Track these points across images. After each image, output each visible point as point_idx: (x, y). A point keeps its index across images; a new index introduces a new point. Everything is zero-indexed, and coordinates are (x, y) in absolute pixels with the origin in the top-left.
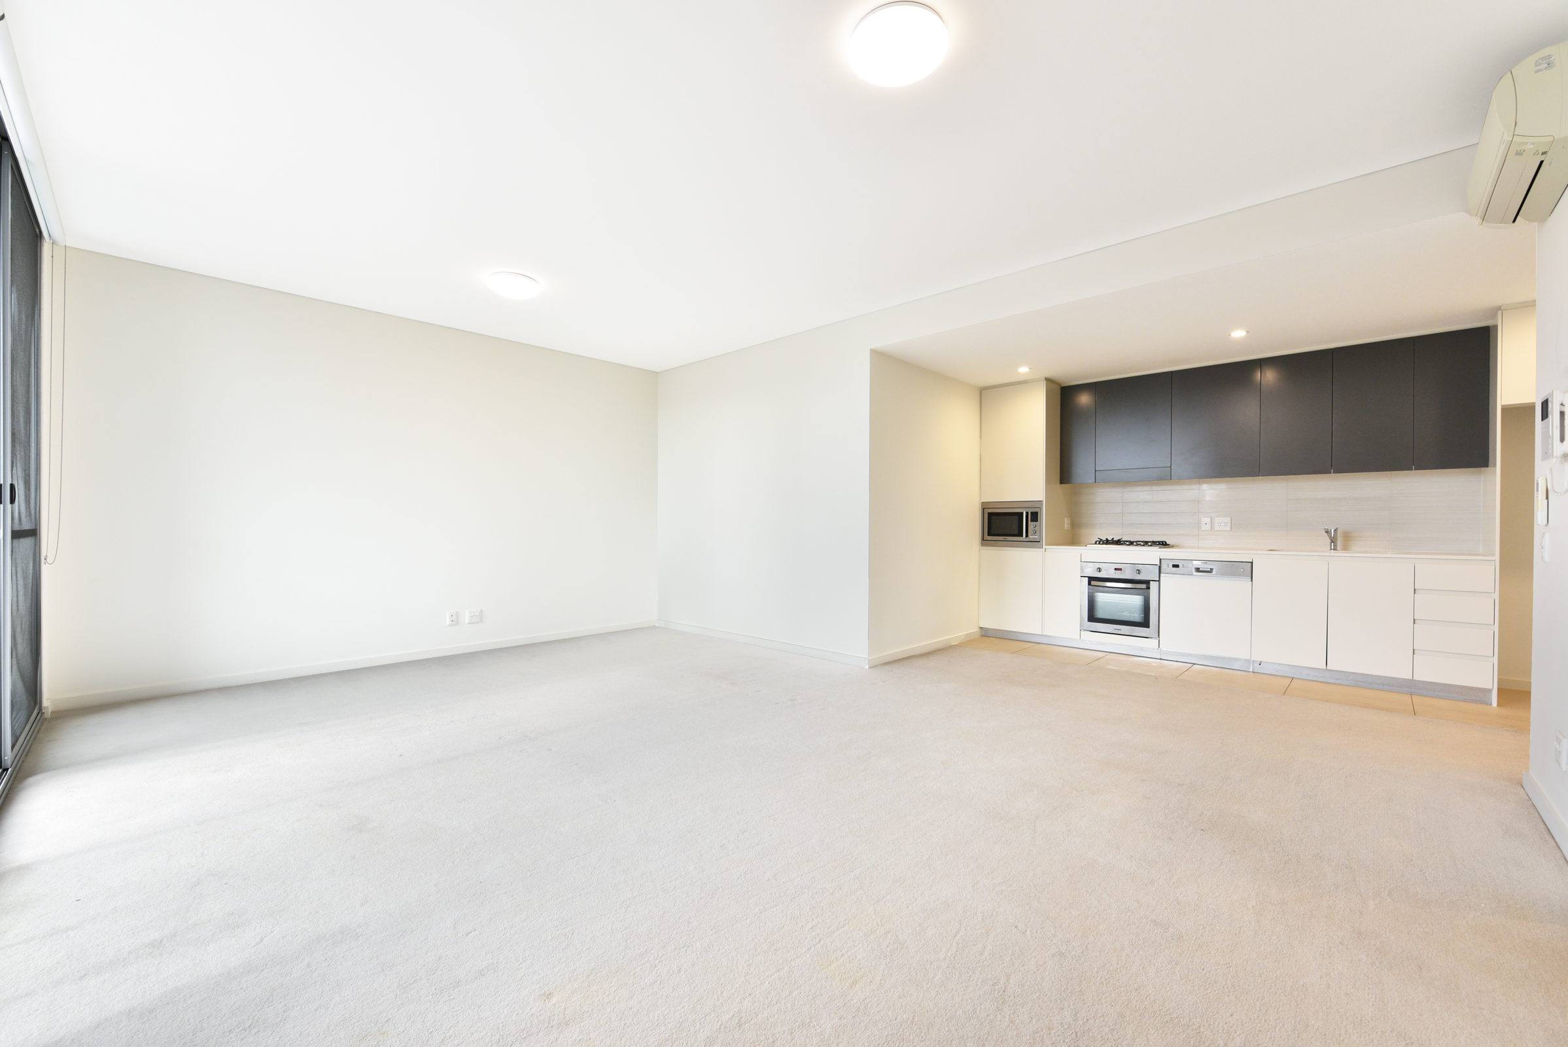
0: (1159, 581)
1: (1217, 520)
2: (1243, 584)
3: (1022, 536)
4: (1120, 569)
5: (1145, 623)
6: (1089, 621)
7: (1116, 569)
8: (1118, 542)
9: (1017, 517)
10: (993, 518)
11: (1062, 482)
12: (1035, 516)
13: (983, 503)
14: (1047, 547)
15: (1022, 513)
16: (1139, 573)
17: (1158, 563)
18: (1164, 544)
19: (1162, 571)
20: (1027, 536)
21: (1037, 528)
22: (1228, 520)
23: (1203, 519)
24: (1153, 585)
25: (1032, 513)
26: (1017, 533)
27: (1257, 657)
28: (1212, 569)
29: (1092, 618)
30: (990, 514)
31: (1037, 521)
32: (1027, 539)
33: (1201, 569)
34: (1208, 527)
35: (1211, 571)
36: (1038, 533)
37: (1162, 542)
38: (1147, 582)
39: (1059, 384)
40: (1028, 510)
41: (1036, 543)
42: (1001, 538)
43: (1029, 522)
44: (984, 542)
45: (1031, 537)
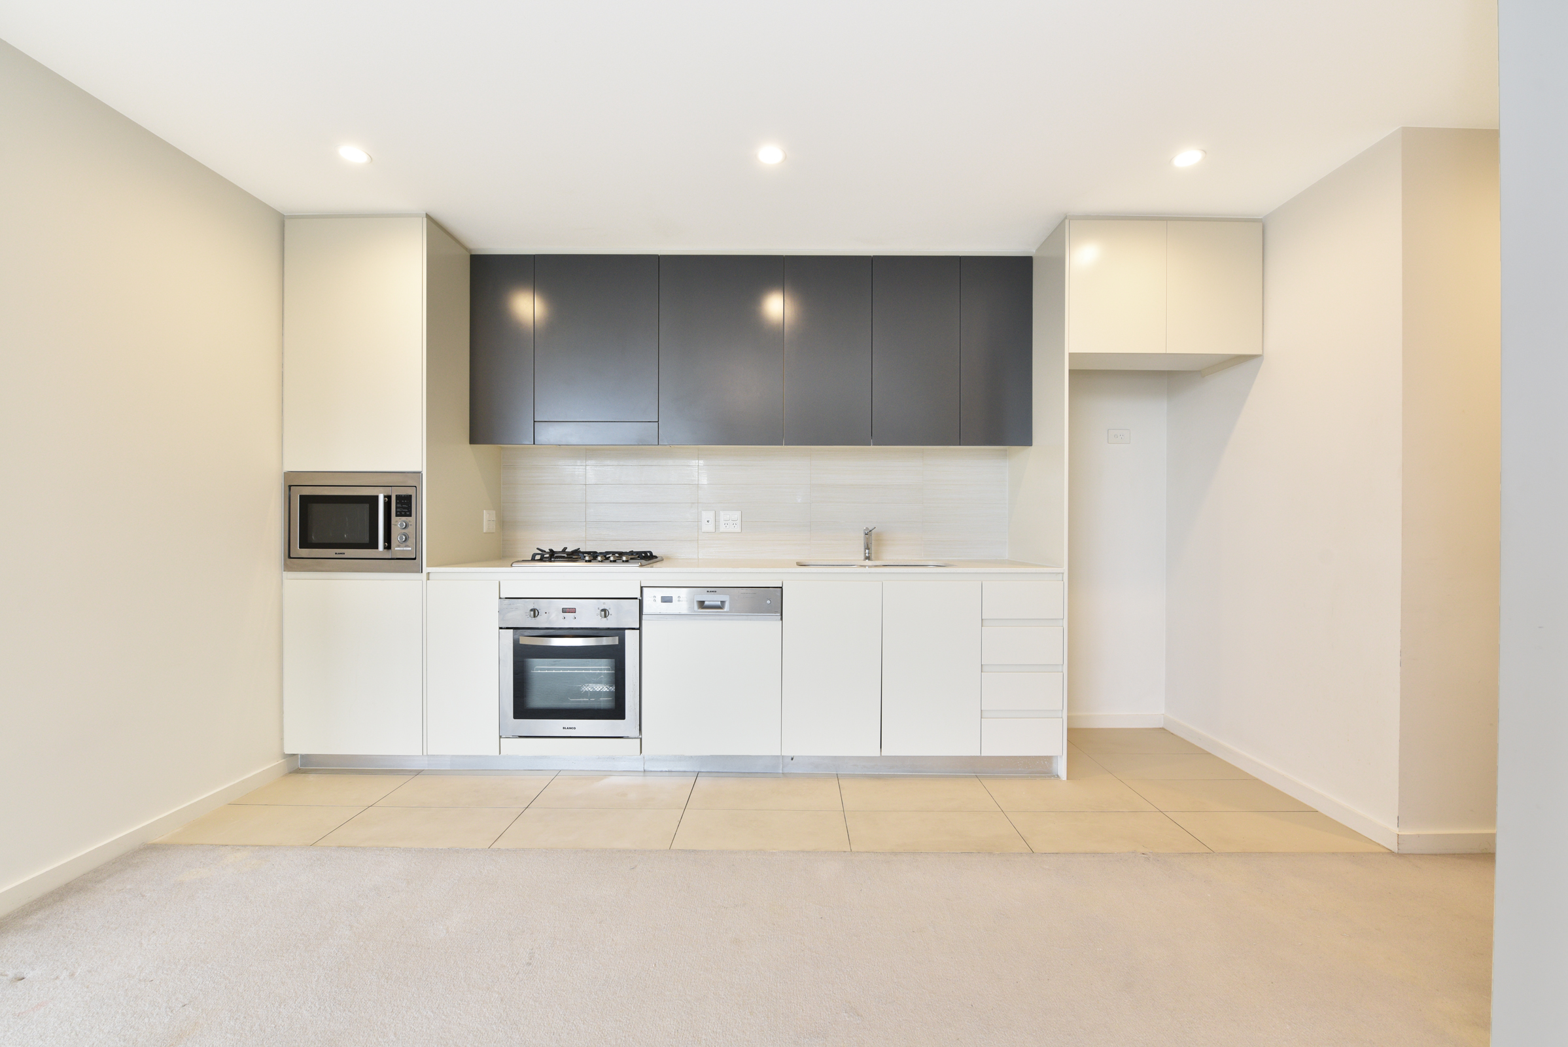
0: (640, 629)
1: (724, 516)
2: (766, 626)
3: (376, 547)
4: (573, 611)
5: (616, 711)
6: (515, 717)
7: (564, 611)
8: (574, 556)
9: (367, 506)
10: (316, 508)
11: (473, 440)
12: (405, 505)
13: (288, 475)
14: (430, 569)
15: (376, 498)
16: (605, 617)
17: (638, 596)
18: (646, 557)
19: (645, 611)
20: (388, 547)
21: (411, 531)
22: (736, 515)
23: (704, 513)
24: (631, 638)
25: (398, 497)
26: (366, 540)
27: (788, 752)
28: (723, 602)
29: (522, 710)
30: (305, 500)
31: (410, 515)
32: (388, 554)
33: (706, 603)
34: (709, 527)
35: (721, 607)
36: (412, 540)
37: (645, 553)
38: (620, 632)
39: (466, 249)
40: (388, 491)
41: (411, 562)
42: (331, 552)
43: (394, 518)
44: (290, 560)
45: (397, 549)
